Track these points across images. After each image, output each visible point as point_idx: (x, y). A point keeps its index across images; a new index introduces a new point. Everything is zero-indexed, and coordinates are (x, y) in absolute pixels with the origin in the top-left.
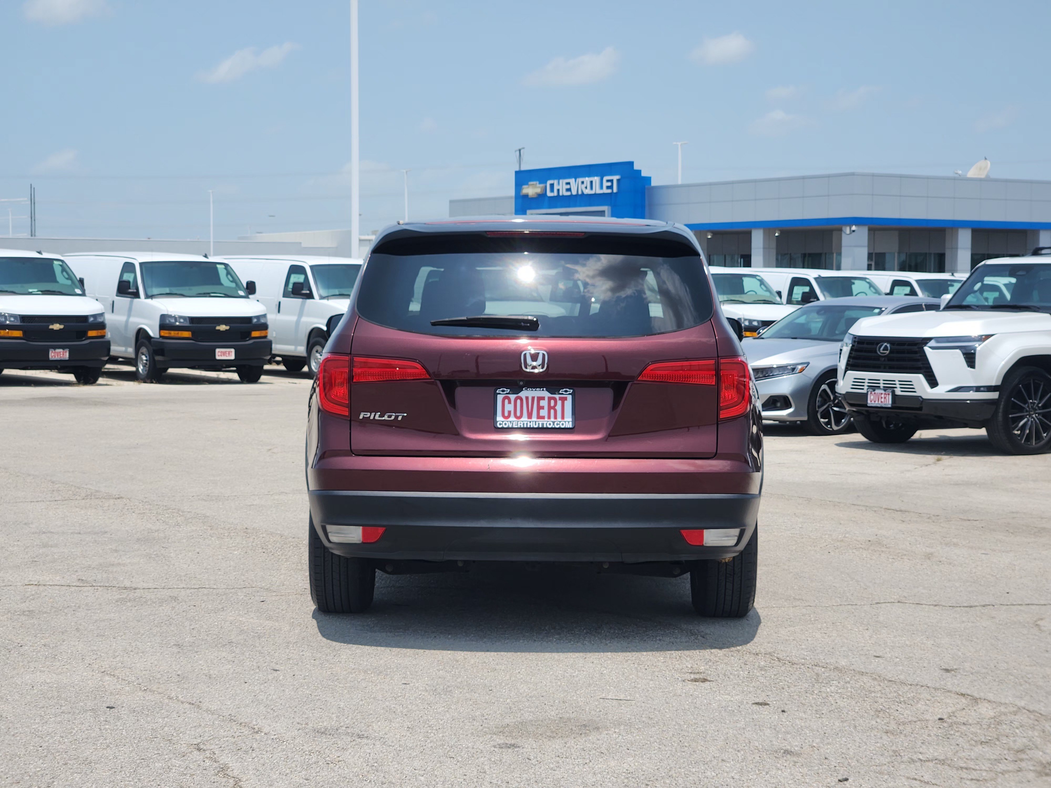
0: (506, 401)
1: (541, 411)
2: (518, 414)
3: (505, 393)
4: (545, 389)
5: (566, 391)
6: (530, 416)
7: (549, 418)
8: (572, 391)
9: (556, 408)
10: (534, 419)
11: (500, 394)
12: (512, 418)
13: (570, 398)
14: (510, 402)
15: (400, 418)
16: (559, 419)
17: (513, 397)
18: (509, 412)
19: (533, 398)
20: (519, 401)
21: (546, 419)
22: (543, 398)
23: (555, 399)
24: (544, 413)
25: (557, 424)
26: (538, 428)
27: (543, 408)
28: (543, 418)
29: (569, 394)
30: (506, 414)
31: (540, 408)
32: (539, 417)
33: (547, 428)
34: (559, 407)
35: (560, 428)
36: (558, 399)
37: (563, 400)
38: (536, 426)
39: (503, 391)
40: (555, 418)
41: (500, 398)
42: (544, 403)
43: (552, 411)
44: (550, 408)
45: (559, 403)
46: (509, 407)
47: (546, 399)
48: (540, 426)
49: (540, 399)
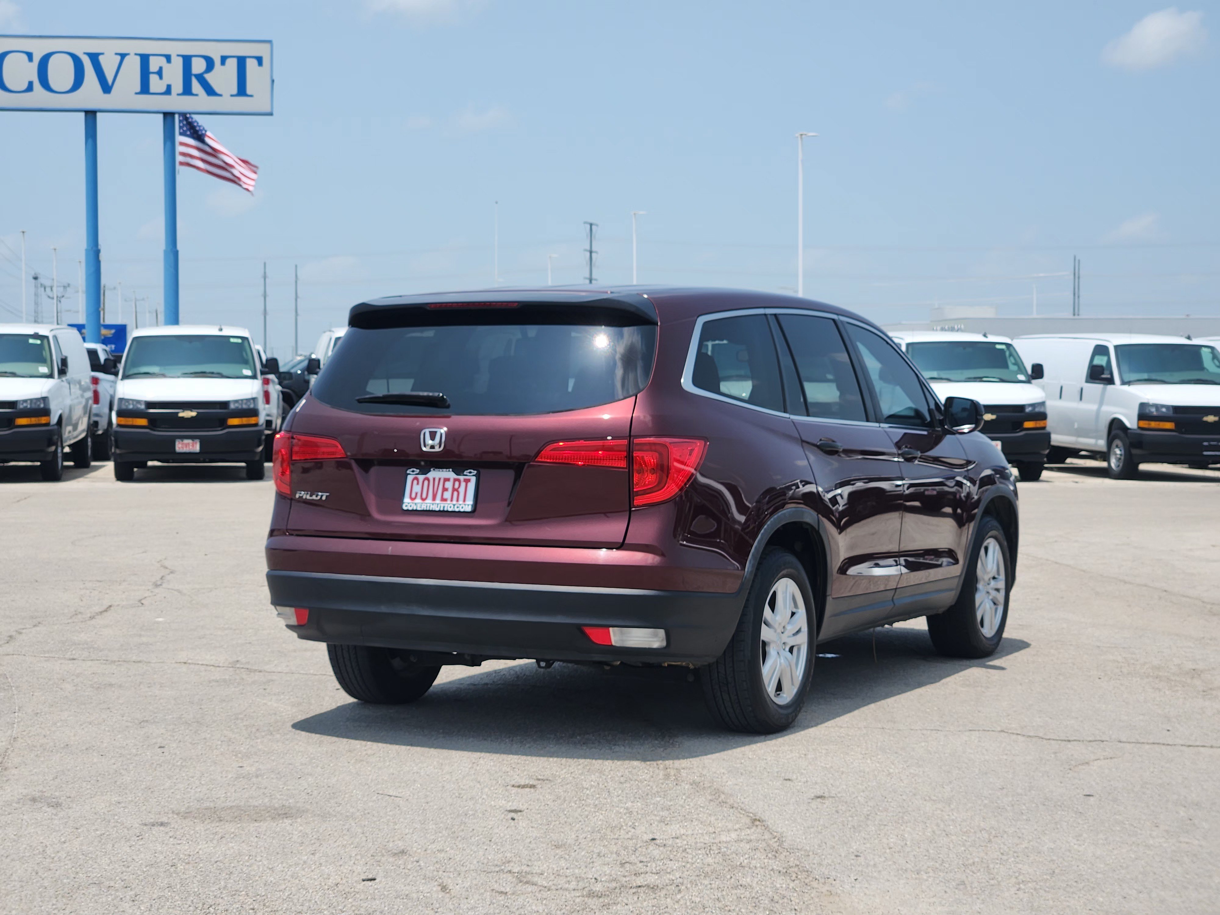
0: (415, 482)
1: (445, 493)
2: (424, 496)
3: (415, 473)
4: (451, 470)
5: (471, 472)
6: (434, 499)
7: (452, 500)
8: (476, 472)
9: (460, 490)
10: (438, 501)
11: (409, 474)
12: (418, 500)
13: (473, 479)
14: (418, 484)
15: (324, 498)
16: (461, 502)
17: (421, 477)
18: (416, 494)
19: (440, 479)
20: (426, 482)
21: (448, 502)
22: (447, 480)
23: (459, 480)
24: (447, 495)
25: (458, 508)
26: (440, 511)
28: (446, 500)
29: (474, 475)
30: (413, 496)
31: (445, 489)
32: (443, 500)
33: (447, 511)
34: (462, 490)
35: (459, 512)
36: (462, 480)
37: (467, 481)
38: (437, 509)
39: (413, 471)
40: (457, 500)
41: (410, 478)
42: (449, 485)
43: (455, 493)
44: (454, 490)
45: (463, 484)
46: (417, 488)
47: (452, 480)
48: (442, 509)
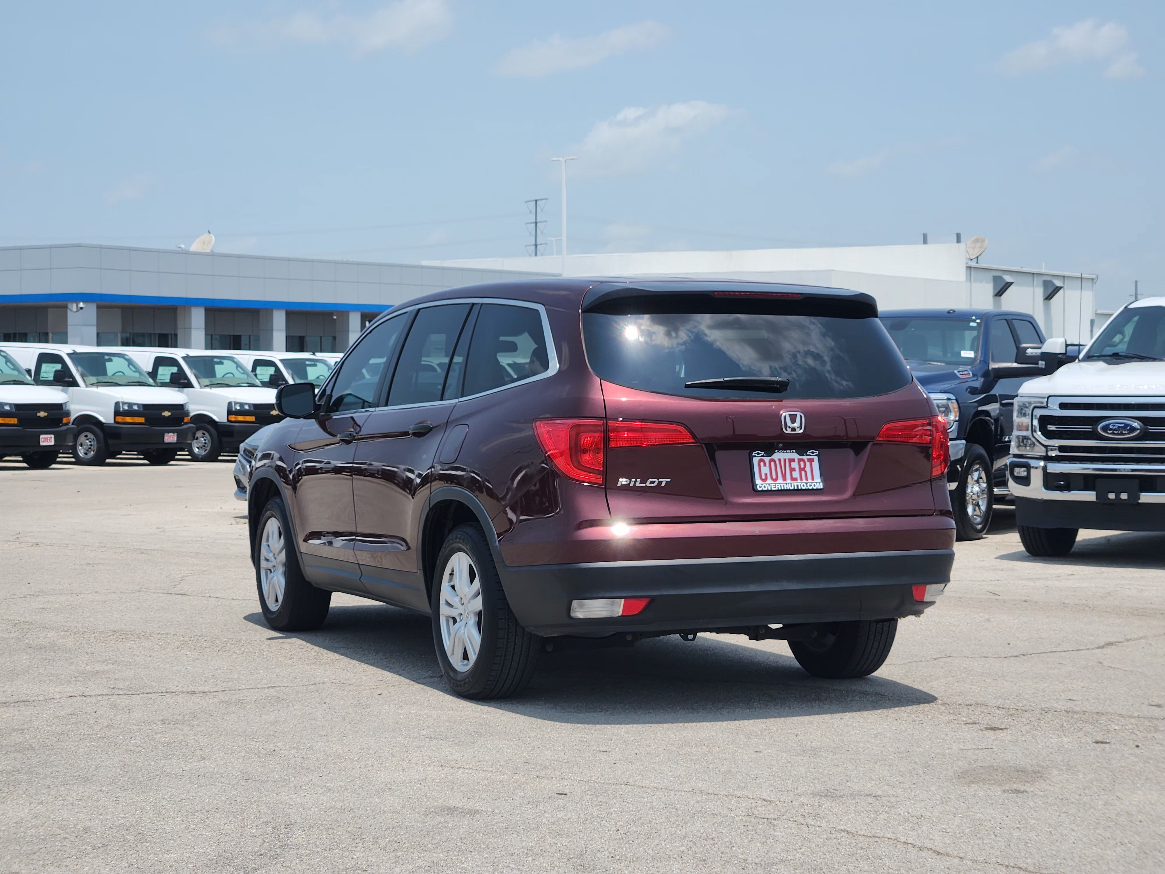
0: (762, 464)
1: (793, 473)
2: (774, 477)
3: (760, 455)
4: (794, 451)
5: (813, 453)
6: (784, 479)
7: (801, 479)
8: (817, 452)
9: (806, 469)
10: (789, 481)
11: (755, 456)
12: (769, 481)
13: (816, 459)
14: (765, 465)
15: (663, 484)
16: (810, 480)
17: (767, 459)
18: (766, 475)
19: (785, 460)
20: (773, 463)
21: (799, 481)
22: (793, 460)
23: (803, 460)
24: (796, 474)
25: (810, 486)
26: (794, 490)
27: (794, 470)
28: (796, 479)
29: (816, 455)
30: (764, 477)
31: (792, 470)
32: (793, 479)
33: (802, 490)
34: (808, 469)
35: (813, 489)
36: (806, 460)
37: (811, 461)
38: (792, 488)
39: (758, 454)
40: (807, 479)
41: (756, 461)
42: (795, 465)
43: (803, 473)
44: (801, 470)
45: (808, 464)
46: (765, 470)
47: (796, 460)
48: (796, 488)
49: (792, 460)
